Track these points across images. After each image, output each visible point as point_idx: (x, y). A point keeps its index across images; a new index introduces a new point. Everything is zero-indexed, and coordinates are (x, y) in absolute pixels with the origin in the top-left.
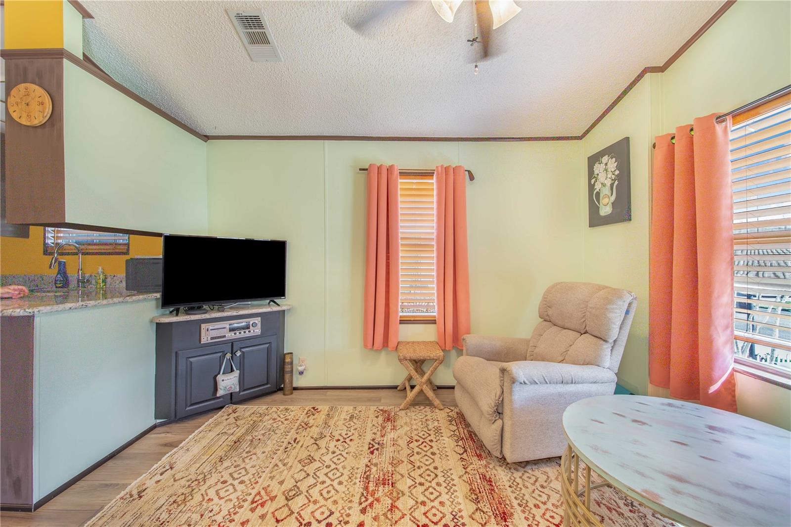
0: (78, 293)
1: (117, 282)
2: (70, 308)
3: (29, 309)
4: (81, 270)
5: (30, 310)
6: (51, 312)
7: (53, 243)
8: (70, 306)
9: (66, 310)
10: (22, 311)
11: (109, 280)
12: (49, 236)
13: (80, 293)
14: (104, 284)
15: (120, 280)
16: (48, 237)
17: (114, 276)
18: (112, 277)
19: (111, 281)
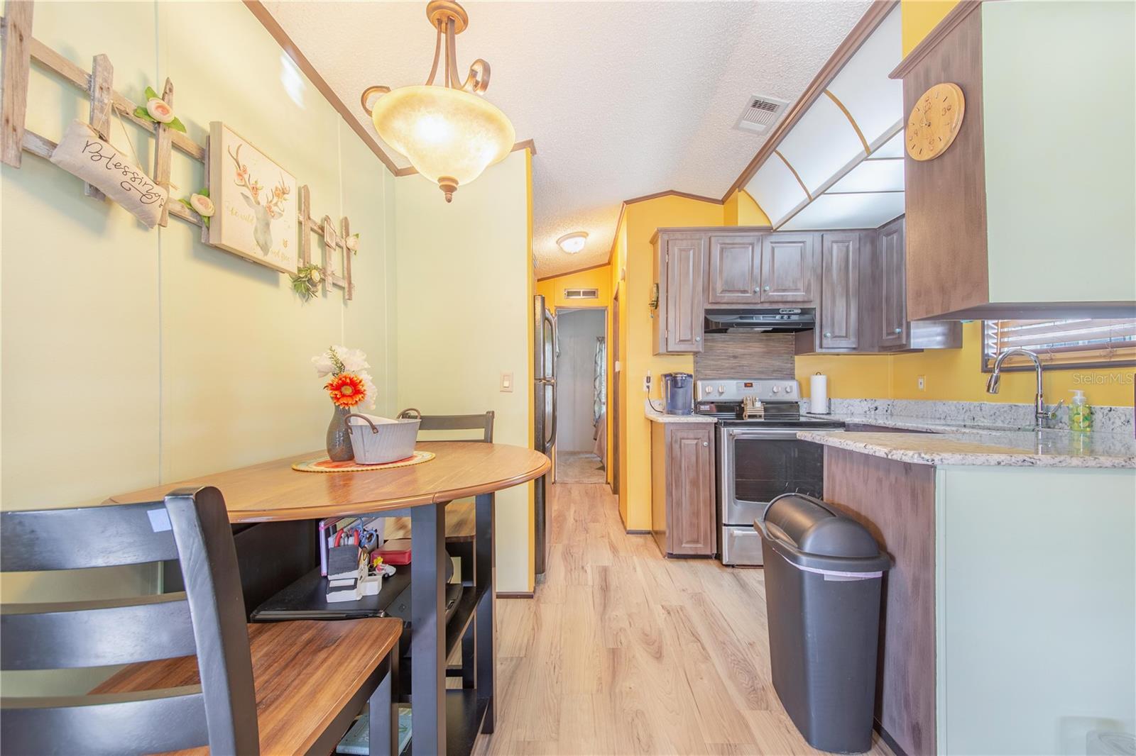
0: (1037, 436)
1: (1118, 422)
2: (999, 463)
3: (925, 454)
4: (1041, 396)
5: (927, 457)
6: (963, 464)
7: (995, 354)
8: (1000, 460)
9: (989, 465)
10: (916, 456)
11: (1098, 417)
12: (990, 343)
13: (1040, 437)
14: (1087, 423)
15: (1123, 418)
16: (988, 344)
17: (1110, 411)
18: (1106, 411)
19: (1103, 420)
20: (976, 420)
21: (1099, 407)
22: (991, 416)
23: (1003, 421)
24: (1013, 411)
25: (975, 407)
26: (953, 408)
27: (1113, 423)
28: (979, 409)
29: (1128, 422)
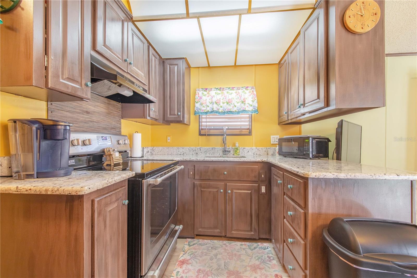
1: (246, 152)
17: (244, 148)
18: (243, 149)
19: (242, 151)
20: (198, 154)
21: (241, 147)
22: (205, 152)
23: (209, 154)
24: (213, 150)
25: (198, 149)
26: (187, 150)
27: (245, 152)
28: (199, 150)
29: (249, 152)
